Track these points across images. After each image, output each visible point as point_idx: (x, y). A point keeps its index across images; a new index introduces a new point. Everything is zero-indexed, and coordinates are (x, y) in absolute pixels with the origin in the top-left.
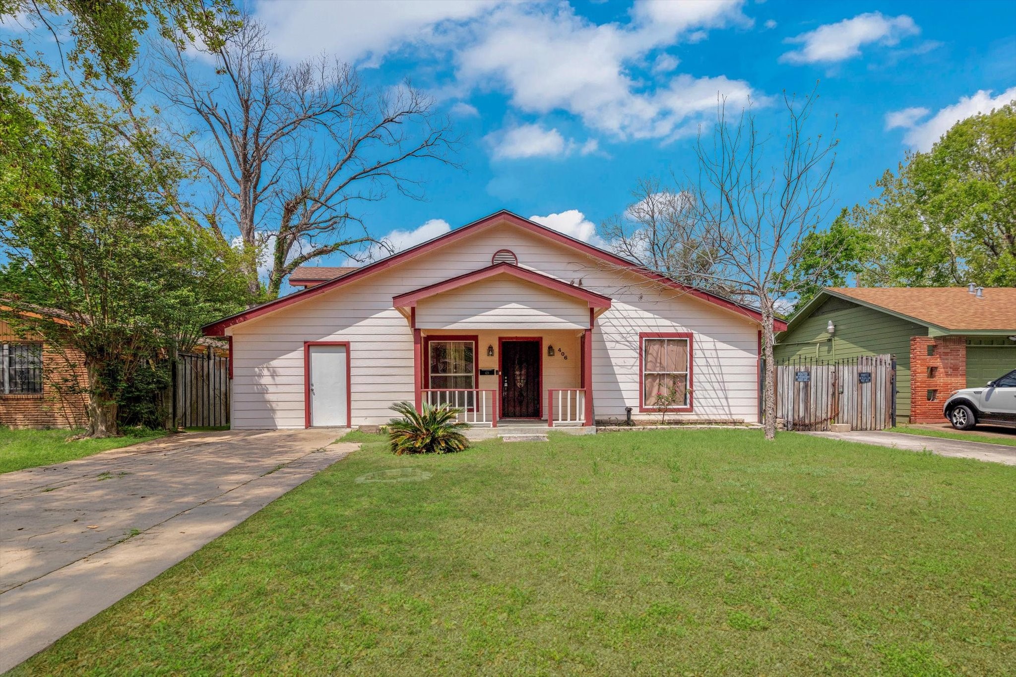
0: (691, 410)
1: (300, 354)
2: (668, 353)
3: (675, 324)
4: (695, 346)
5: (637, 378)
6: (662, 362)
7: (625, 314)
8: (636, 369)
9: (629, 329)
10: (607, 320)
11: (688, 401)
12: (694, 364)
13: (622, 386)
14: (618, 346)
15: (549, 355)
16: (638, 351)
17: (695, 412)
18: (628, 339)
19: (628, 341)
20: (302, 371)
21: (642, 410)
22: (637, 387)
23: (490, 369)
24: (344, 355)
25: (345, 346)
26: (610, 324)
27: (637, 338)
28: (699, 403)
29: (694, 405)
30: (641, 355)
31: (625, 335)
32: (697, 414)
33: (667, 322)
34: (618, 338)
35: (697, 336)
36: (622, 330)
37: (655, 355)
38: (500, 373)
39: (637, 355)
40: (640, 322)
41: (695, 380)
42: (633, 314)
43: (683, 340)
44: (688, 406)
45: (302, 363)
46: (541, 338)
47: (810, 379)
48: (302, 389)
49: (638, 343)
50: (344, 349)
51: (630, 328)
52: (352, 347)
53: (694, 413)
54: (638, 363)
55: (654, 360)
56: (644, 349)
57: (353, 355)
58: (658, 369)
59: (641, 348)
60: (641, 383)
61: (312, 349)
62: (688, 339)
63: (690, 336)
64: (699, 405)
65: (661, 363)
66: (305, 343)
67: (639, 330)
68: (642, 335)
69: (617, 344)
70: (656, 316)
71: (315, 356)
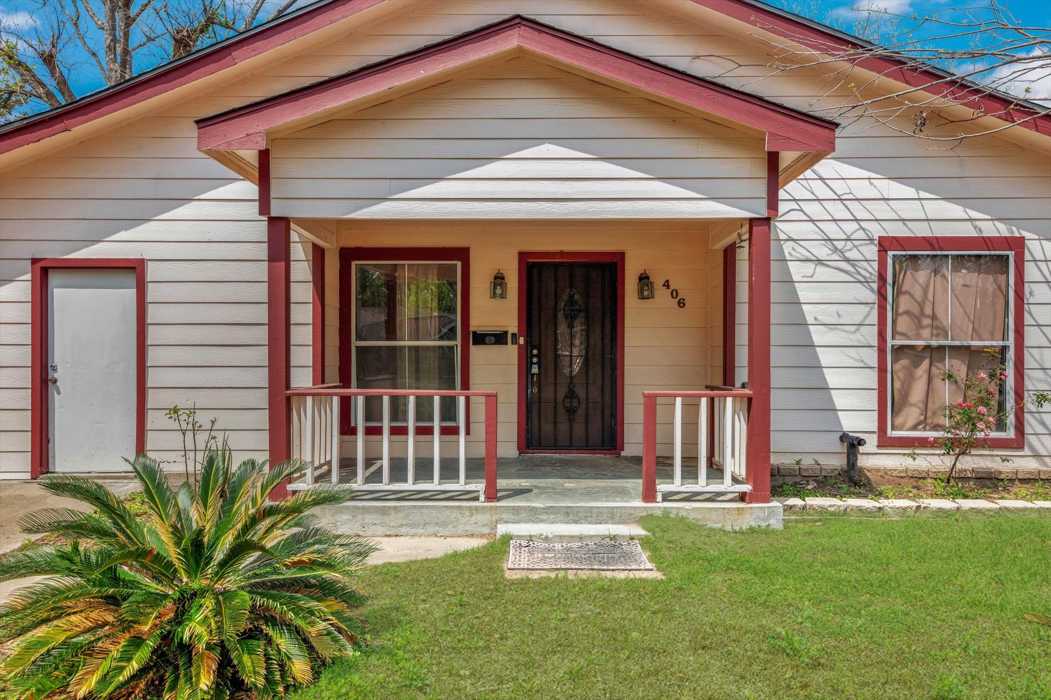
0: (1019, 442)
1: (21, 289)
2: (956, 291)
3: (974, 214)
4: (1031, 274)
5: (872, 358)
6: (940, 313)
7: (840, 187)
8: (871, 335)
9: (850, 227)
10: (793, 205)
11: (1011, 419)
12: (1028, 320)
13: (832, 378)
14: (822, 273)
15: (642, 297)
16: (875, 286)
17: (1032, 448)
18: (848, 255)
19: (847, 260)
20: (26, 334)
21: (885, 442)
22: (872, 379)
23: (497, 330)
25: (132, 270)
26: (800, 216)
27: (872, 251)
28: (1043, 424)
29: (1028, 430)
30: (882, 295)
31: (840, 245)
32: (1037, 456)
33: (955, 210)
34: (822, 252)
35: (1035, 247)
36: (832, 230)
37: (918, 294)
38: (521, 341)
39: (873, 298)
40: (882, 212)
41: (1029, 362)
42: (862, 189)
43: (997, 258)
44: (1011, 434)
45: (26, 313)
46: (622, 255)
48: (26, 378)
49: (875, 265)
50: (130, 279)
51: (855, 226)
53: (1027, 451)
54: (874, 318)
55: (915, 309)
56: (890, 279)
57: (154, 293)
58: (926, 333)
59: (882, 278)
60: (882, 370)
61: (52, 278)
62: (1011, 254)
63: (1018, 244)
64: (1040, 429)
65: (934, 317)
66: (34, 262)
67: (877, 231)
68: (885, 244)
69: (820, 269)
70: (923, 195)
71: (61, 296)
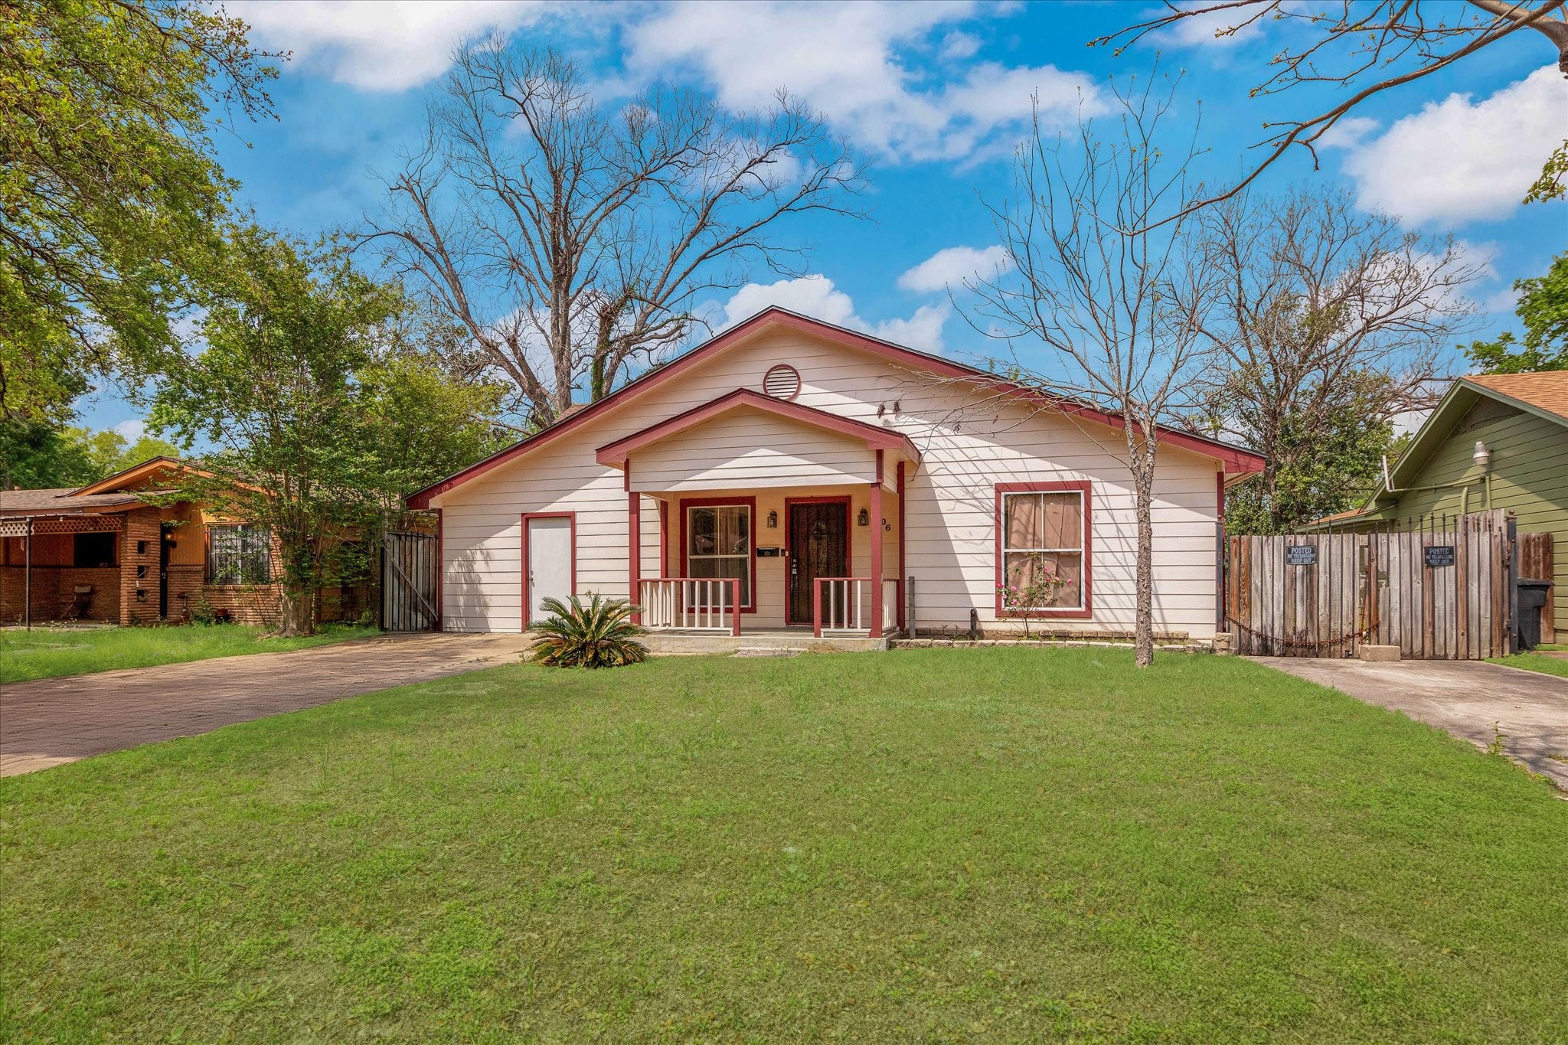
0: (1088, 614)
1: (516, 530)
2: (1047, 517)
3: (1058, 467)
4: (1096, 503)
5: (991, 560)
6: (1037, 531)
7: (971, 453)
8: (991, 546)
9: (977, 478)
10: (941, 465)
11: (1083, 598)
12: (1094, 534)
13: (966, 574)
14: (960, 507)
15: (860, 524)
16: (993, 515)
17: (1097, 617)
18: (976, 495)
19: (976, 499)
20: (518, 554)
21: (1000, 614)
22: (991, 574)
23: (771, 547)
24: (567, 532)
25: (569, 517)
26: (945, 472)
27: (991, 493)
28: (1105, 602)
29: (1094, 606)
30: (998, 521)
31: (971, 489)
32: (1100, 623)
33: (1045, 465)
34: (959, 493)
35: (1098, 487)
36: (966, 480)
37: (1024, 519)
38: (787, 553)
39: (992, 522)
40: (997, 466)
41: (1095, 562)
42: (985, 453)
43: (1072, 494)
44: (1083, 608)
45: (518, 543)
46: (849, 497)
47: (1316, 559)
48: (518, 578)
49: (993, 501)
50: (568, 522)
51: (980, 477)
52: (579, 518)
53: (1093, 620)
54: (993, 535)
55: (1022, 529)
56: (1003, 510)
57: (579, 530)
58: (1030, 544)
59: (998, 510)
60: (998, 568)
61: (531, 523)
62: (1082, 492)
63: (1086, 486)
64: (1102, 606)
65: (1034, 534)
66: (523, 514)
67: (995, 480)
68: (999, 488)
69: (958, 505)
70: (1024, 455)
71: (535, 533)
